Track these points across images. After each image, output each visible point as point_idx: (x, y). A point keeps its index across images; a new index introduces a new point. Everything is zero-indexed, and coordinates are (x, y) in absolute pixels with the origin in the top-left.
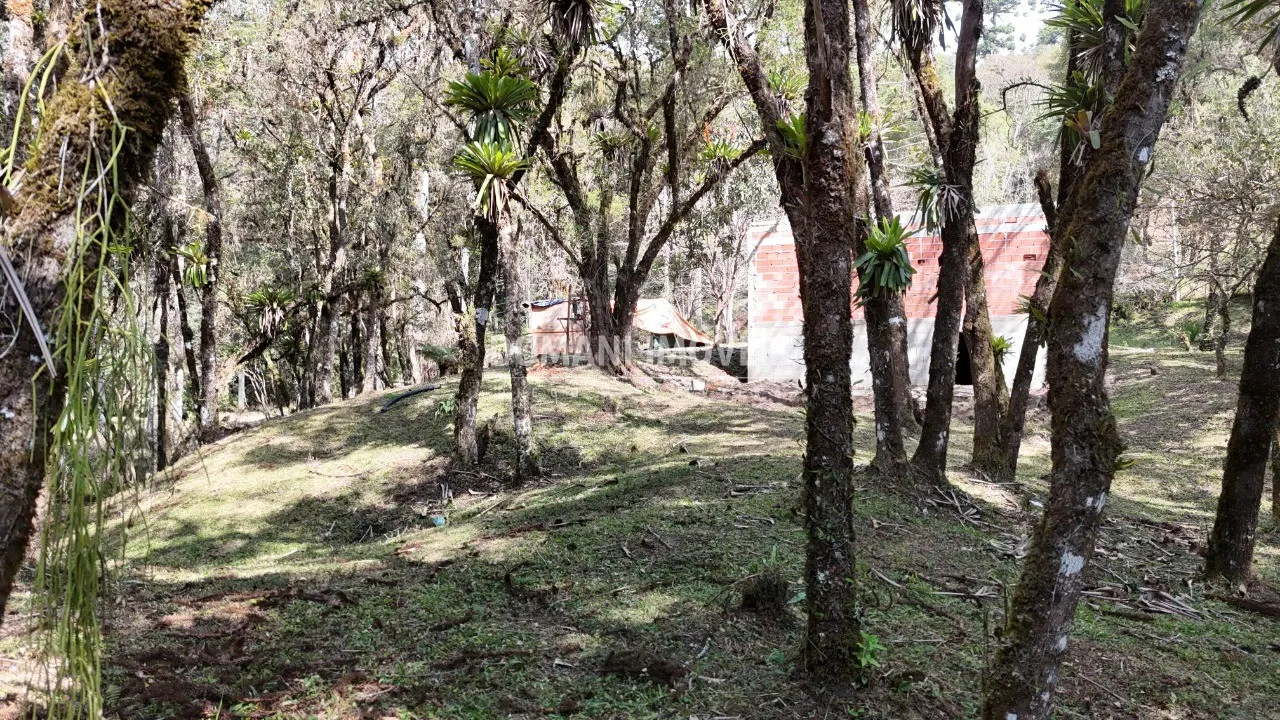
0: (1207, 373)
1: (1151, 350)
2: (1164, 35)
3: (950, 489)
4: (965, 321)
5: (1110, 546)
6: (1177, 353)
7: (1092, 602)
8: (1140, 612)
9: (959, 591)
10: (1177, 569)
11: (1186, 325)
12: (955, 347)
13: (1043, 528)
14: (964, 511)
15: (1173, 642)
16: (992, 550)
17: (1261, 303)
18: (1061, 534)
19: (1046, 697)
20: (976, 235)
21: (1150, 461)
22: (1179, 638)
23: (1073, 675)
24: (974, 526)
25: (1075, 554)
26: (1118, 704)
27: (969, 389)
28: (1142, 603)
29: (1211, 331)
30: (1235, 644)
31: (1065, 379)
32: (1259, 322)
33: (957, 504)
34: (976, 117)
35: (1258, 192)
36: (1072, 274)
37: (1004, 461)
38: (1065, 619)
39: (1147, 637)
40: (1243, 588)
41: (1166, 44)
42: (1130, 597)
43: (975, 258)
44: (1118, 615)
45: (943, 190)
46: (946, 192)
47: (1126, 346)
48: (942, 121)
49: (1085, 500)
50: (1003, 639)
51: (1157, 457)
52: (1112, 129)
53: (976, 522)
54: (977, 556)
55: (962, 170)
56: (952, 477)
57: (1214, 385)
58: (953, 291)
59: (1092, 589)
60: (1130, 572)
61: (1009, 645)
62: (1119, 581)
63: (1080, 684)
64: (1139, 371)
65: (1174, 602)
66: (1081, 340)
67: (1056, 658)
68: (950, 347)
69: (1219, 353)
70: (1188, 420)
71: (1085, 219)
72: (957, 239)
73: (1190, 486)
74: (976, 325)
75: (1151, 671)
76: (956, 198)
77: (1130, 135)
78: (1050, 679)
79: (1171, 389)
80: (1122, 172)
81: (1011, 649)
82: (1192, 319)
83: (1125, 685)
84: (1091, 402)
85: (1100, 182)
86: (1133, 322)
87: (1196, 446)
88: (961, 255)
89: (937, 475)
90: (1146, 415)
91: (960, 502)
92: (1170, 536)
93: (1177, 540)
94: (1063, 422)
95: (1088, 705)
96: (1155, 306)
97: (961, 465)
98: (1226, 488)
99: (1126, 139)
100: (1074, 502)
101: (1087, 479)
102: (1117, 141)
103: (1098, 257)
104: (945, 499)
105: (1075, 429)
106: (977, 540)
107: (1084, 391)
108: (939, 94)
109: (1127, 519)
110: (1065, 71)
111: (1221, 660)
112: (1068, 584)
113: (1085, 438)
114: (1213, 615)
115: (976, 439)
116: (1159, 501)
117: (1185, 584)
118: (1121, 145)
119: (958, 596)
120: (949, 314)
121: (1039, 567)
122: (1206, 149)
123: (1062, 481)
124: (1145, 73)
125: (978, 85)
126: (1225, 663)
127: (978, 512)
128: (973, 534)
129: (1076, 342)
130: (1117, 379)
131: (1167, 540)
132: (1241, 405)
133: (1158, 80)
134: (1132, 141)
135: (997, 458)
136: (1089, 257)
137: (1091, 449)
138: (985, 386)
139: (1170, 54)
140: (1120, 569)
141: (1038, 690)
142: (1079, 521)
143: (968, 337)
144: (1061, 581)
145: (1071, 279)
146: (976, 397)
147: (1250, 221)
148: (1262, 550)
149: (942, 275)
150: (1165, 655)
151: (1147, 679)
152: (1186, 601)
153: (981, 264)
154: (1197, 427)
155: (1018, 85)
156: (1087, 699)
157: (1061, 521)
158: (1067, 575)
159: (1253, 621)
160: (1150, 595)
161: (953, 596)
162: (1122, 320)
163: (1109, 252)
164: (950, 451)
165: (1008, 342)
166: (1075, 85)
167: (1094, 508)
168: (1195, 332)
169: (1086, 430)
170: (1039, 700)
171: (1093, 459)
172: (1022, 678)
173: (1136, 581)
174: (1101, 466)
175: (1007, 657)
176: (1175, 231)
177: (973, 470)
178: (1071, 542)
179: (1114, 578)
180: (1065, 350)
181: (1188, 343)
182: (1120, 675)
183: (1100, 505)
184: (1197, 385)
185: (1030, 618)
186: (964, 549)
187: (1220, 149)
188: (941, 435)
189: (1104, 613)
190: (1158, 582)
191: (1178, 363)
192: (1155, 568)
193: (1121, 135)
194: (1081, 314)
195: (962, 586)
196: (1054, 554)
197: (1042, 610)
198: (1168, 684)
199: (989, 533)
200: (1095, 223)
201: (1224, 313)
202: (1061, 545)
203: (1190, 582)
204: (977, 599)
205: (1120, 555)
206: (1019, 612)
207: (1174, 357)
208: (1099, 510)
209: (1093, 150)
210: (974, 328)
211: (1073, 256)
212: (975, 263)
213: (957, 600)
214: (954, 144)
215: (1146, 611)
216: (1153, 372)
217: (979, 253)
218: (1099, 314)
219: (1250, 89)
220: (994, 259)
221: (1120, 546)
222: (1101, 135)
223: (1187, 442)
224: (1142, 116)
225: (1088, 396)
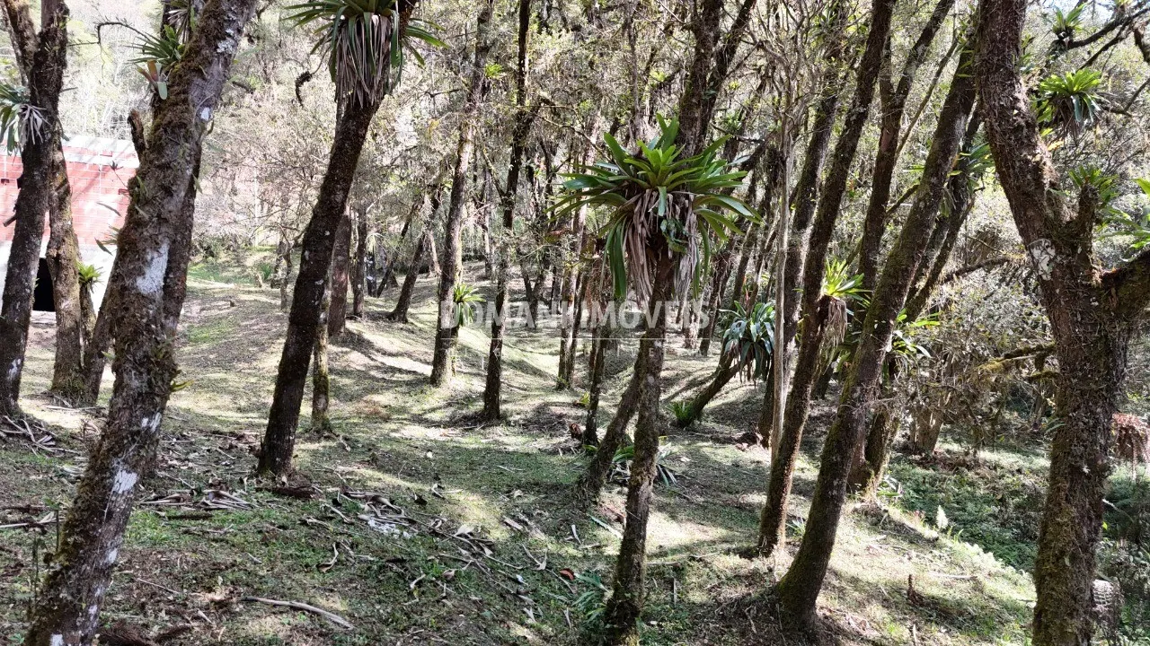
0: (273, 307)
1: (232, 286)
2: (224, 13)
3: (21, 418)
4: (49, 247)
5: (183, 457)
6: (253, 289)
7: (160, 510)
8: (202, 512)
9: (21, 521)
10: (237, 470)
11: (261, 266)
12: (34, 273)
13: (99, 451)
14: (37, 439)
15: (226, 533)
16: (63, 476)
17: (307, 253)
18: (116, 455)
19: (93, 610)
20: (63, 162)
21: (225, 380)
22: (230, 528)
23: (132, 581)
24: (49, 454)
25: (129, 472)
26: (171, 598)
27: (50, 316)
28: (204, 503)
29: (280, 272)
30: (274, 525)
31: (127, 309)
32: (305, 268)
33: (30, 433)
34: (64, 44)
35: (316, 165)
36: (137, 212)
37: (86, 387)
38: (116, 533)
39: (204, 532)
40: (284, 479)
41: (225, 21)
42: (195, 499)
43: (62, 185)
44: (182, 517)
45: (25, 109)
46: (28, 113)
47: (213, 281)
48: (28, 38)
49: (140, 422)
50: (52, 564)
51: (231, 377)
52: (178, 85)
53: (50, 449)
54: (47, 484)
55: (47, 93)
56: (26, 405)
57: (278, 316)
58: (34, 215)
59: (161, 498)
60: (198, 478)
61: (58, 568)
62: (188, 488)
63: (138, 588)
64: (221, 303)
65: (231, 499)
66: (144, 274)
67: (105, 572)
68: (28, 271)
69: (283, 291)
70: (257, 345)
71: (151, 162)
72: (40, 163)
73: (254, 399)
74: (61, 252)
75: (203, 562)
76: (40, 121)
77: (194, 94)
78: (98, 592)
79: (246, 319)
80: (185, 125)
81: (60, 572)
82: (267, 261)
83: (179, 580)
84: (150, 331)
85: (166, 131)
86: (220, 261)
87: (261, 366)
88: (44, 179)
89: (8, 404)
90: (224, 341)
91: (34, 429)
92: (234, 443)
93: (240, 445)
94: (123, 349)
95: (143, 606)
96: (237, 247)
97: (39, 393)
98: (276, 400)
99: (190, 97)
100: (130, 423)
101: (143, 402)
102: (183, 96)
103: (162, 199)
104: (16, 429)
105: (134, 356)
106: (50, 468)
107: (144, 321)
108: (24, 8)
109: (201, 431)
110: (159, 23)
111: (262, 540)
112: (120, 500)
113: (144, 364)
114: (261, 505)
115: (57, 366)
116: (230, 414)
117: (241, 481)
118: (185, 101)
119: (20, 527)
120: (28, 239)
121: (93, 489)
122: (279, 123)
123: (120, 405)
124: (208, 42)
125: (67, 12)
126: (265, 542)
127: (53, 440)
128: (43, 460)
129: (139, 275)
130: (203, 310)
131: (231, 447)
132: (290, 333)
133: (219, 51)
134: (196, 100)
135: (78, 384)
136: (154, 198)
137: (149, 374)
138: (69, 313)
139: (229, 31)
140: (188, 477)
141: (84, 605)
142: (134, 441)
143: (51, 263)
144: (114, 498)
145: (136, 216)
146: (58, 324)
147: (309, 186)
148: (302, 446)
149: (21, 197)
150: (217, 545)
151: (199, 570)
152: (241, 496)
153: (67, 192)
154: (263, 350)
155: (113, 24)
156: (143, 600)
157: (117, 442)
158: (120, 492)
159: (290, 504)
160: (211, 496)
161: (14, 528)
162: (210, 258)
163: (172, 196)
164: (25, 378)
165: (98, 272)
166: (166, 39)
167: (149, 428)
168: (267, 271)
169: (145, 357)
170: (87, 615)
171: (149, 382)
172: (70, 598)
173: (202, 485)
174: (157, 389)
175: (54, 581)
176: (256, 186)
177: (52, 397)
178: (125, 461)
179: (183, 486)
180: (128, 282)
181: (261, 281)
182: (176, 571)
183: (154, 425)
184: (266, 316)
185: (80, 539)
186: (34, 477)
187: (289, 124)
188: (14, 364)
189: (170, 518)
190: (220, 483)
191: (252, 297)
192: (219, 472)
193: (185, 92)
194: (144, 250)
195: (26, 515)
196: (108, 474)
197: (94, 529)
198: (217, 569)
199: (63, 459)
200: (161, 167)
201: (287, 257)
202: (115, 465)
203: (245, 480)
204: (41, 526)
205: (191, 464)
206: (69, 535)
207: (249, 292)
208: (154, 429)
209: (160, 100)
210: (58, 255)
211: (138, 195)
212: (62, 190)
213: (18, 531)
214: (38, 65)
215: (207, 510)
216: (232, 305)
217: (66, 181)
218: (162, 251)
219: (304, 80)
220: (87, 189)
221: (192, 456)
222: (169, 87)
223: (255, 363)
224: (204, 79)
225: (148, 325)
